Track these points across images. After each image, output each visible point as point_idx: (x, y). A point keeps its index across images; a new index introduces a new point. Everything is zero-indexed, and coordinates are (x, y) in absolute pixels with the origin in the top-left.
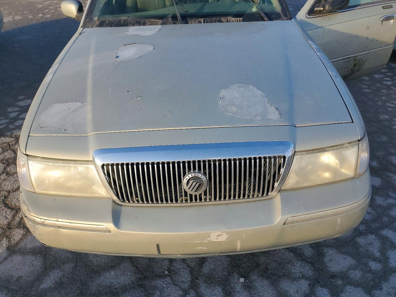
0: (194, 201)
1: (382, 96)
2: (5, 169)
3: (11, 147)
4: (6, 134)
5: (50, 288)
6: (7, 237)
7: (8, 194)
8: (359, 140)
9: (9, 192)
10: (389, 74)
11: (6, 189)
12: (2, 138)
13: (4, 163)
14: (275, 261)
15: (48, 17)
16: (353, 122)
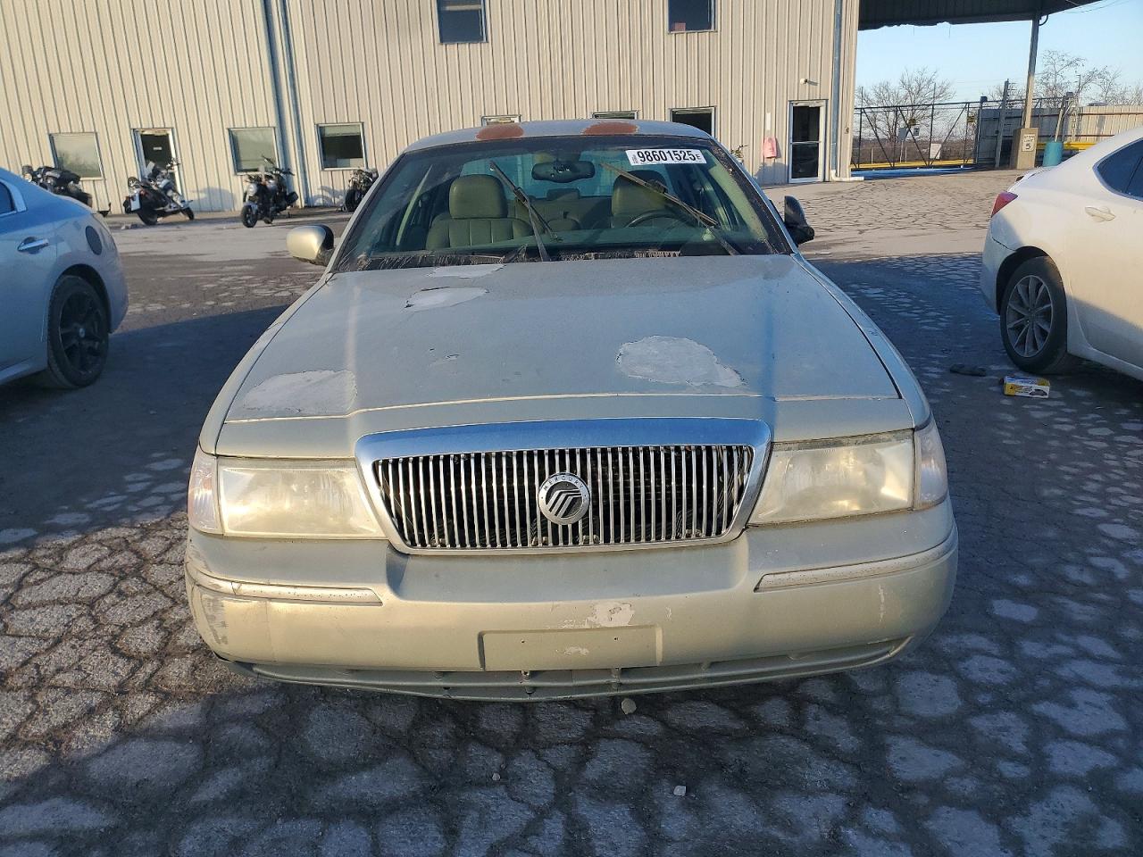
0: (561, 544)
1: (1049, 452)
2: (115, 585)
3: (132, 546)
4: (120, 521)
5: (216, 800)
6: (116, 708)
7: (122, 631)
8: (913, 430)
9: (123, 628)
10: (1069, 410)
11: (116, 621)
12: (110, 529)
13: (112, 575)
14: (764, 759)
15: (228, 306)
16: (900, 397)
